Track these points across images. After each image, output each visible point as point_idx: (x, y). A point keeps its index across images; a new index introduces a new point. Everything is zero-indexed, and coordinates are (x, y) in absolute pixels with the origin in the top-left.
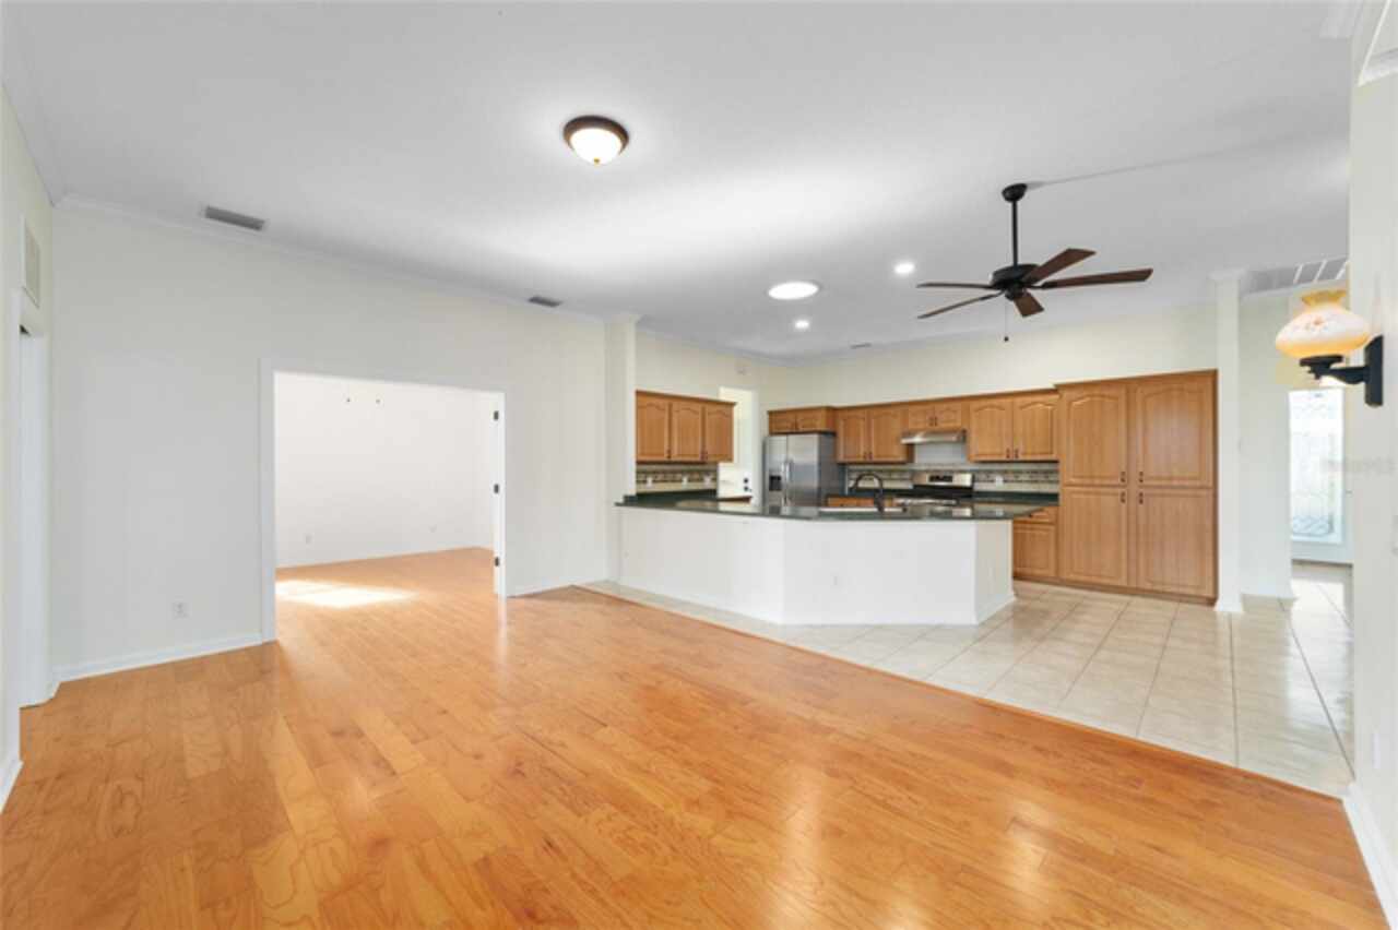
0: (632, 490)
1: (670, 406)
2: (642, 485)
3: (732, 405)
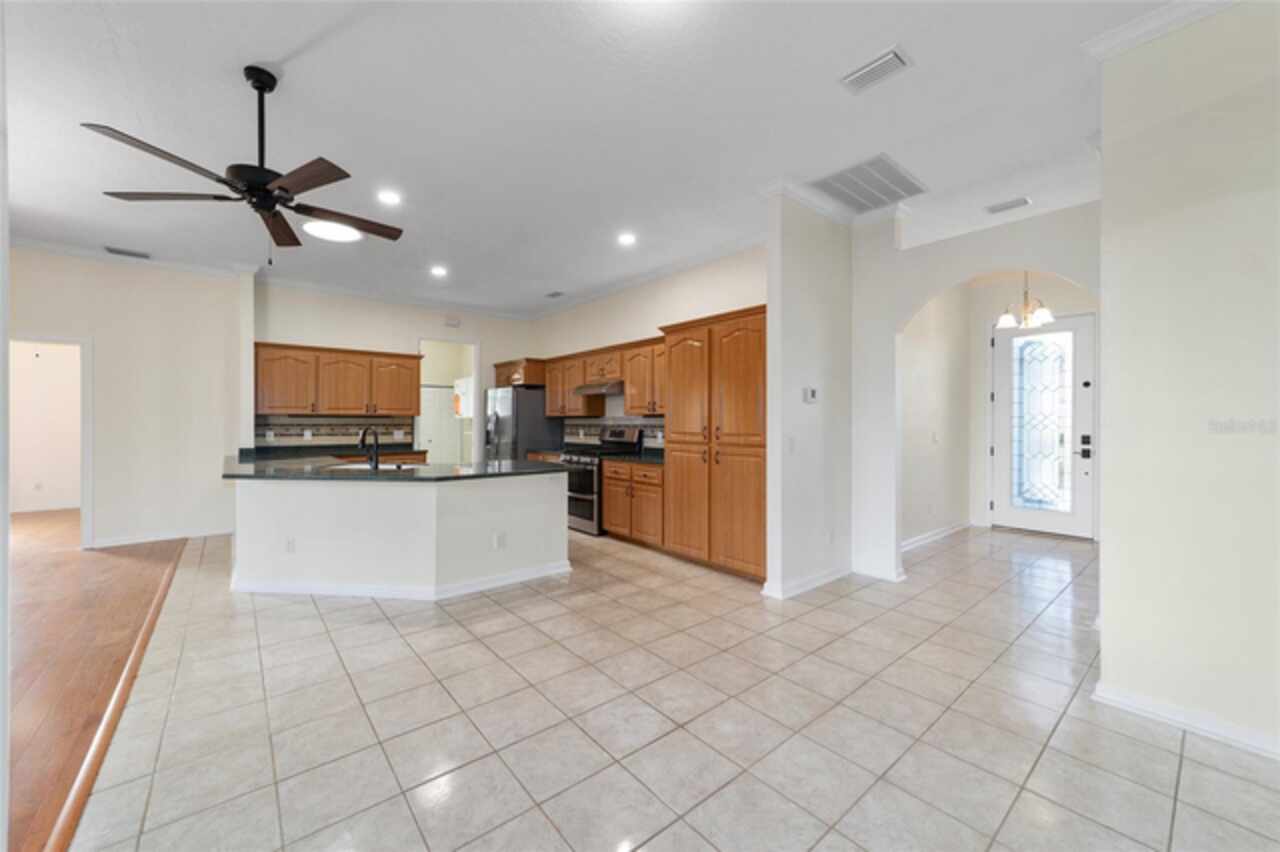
0: (250, 443)
1: (317, 359)
2: (260, 439)
3: (418, 358)
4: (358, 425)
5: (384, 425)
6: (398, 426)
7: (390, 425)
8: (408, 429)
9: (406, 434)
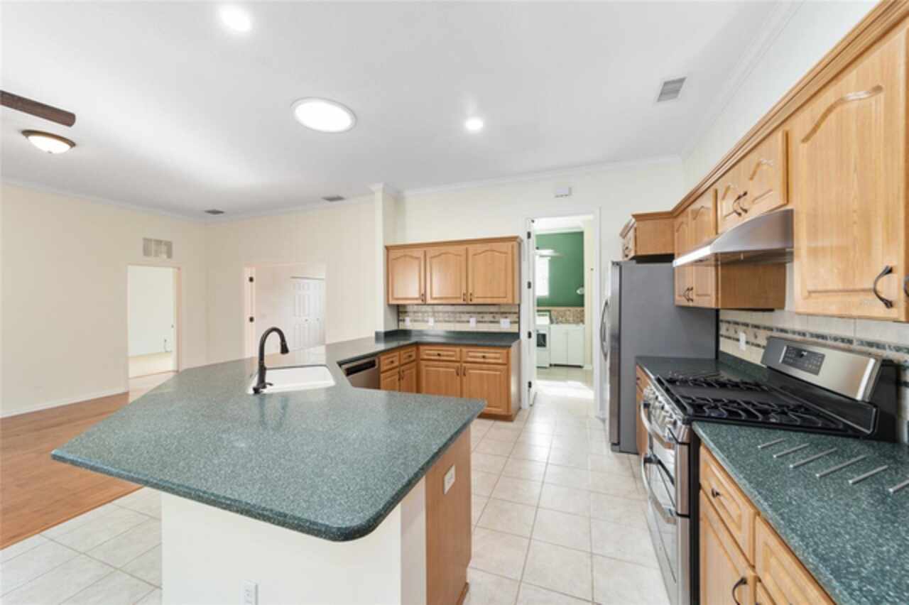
1: (425, 254)
4: (468, 313)
5: (491, 313)
6: (504, 314)
7: (497, 313)
8: (514, 317)
9: (512, 323)
